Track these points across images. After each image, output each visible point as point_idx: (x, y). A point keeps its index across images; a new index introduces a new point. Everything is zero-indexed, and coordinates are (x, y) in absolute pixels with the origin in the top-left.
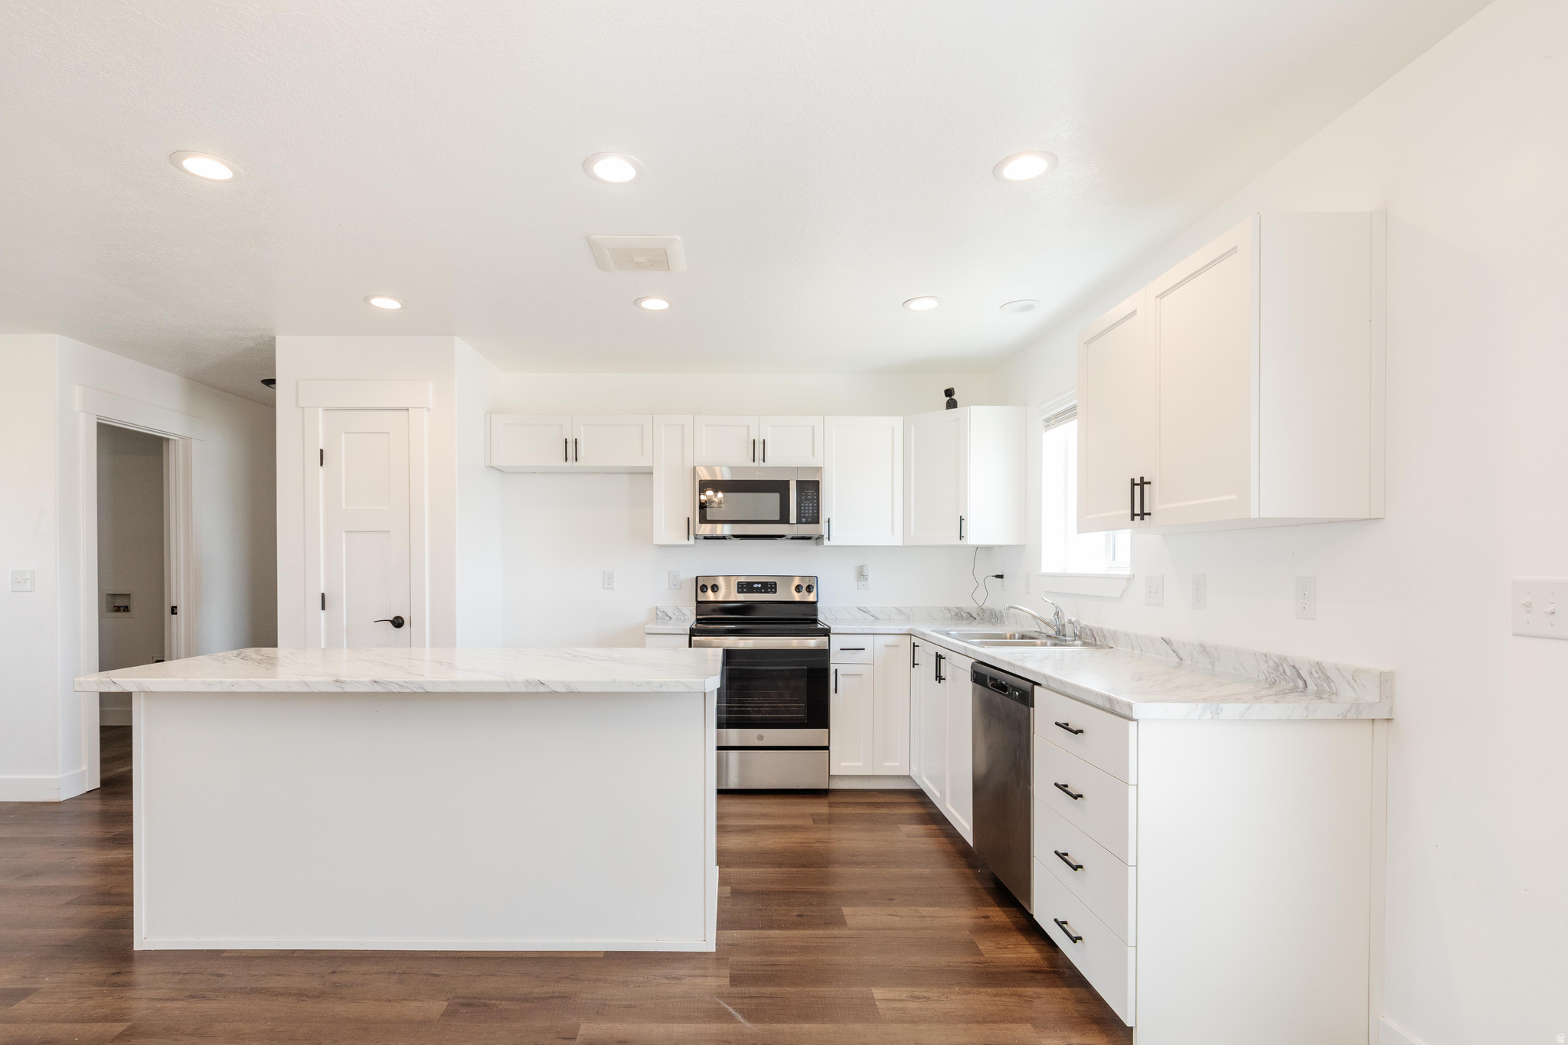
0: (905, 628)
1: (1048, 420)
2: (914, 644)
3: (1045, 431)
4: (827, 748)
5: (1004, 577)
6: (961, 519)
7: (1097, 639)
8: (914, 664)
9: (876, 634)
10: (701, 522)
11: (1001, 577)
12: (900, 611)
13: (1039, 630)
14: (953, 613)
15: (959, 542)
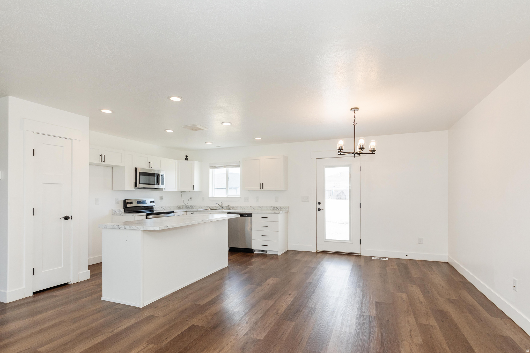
10: (140, 183)
11: (191, 198)
12: (169, 207)
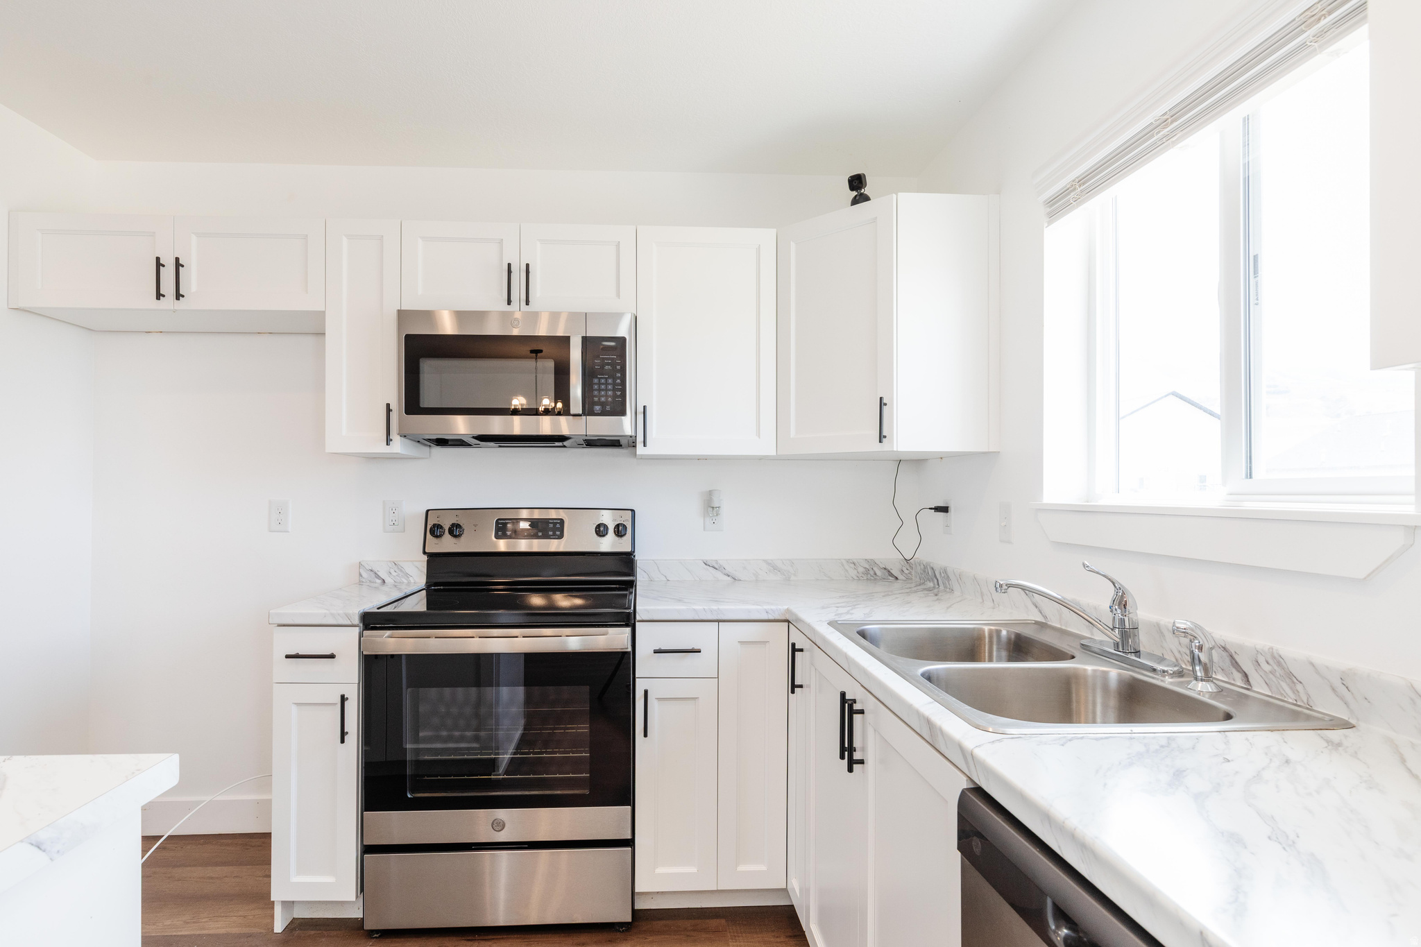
0: (778, 607)
1: (1051, 202)
2: (793, 645)
3: (1050, 223)
4: (630, 843)
5: (952, 509)
6: (882, 404)
7: (1254, 677)
8: (794, 687)
9: (724, 621)
10: (412, 412)
11: (945, 509)
12: (773, 567)
13: (1040, 619)
14: (861, 570)
15: (875, 446)
